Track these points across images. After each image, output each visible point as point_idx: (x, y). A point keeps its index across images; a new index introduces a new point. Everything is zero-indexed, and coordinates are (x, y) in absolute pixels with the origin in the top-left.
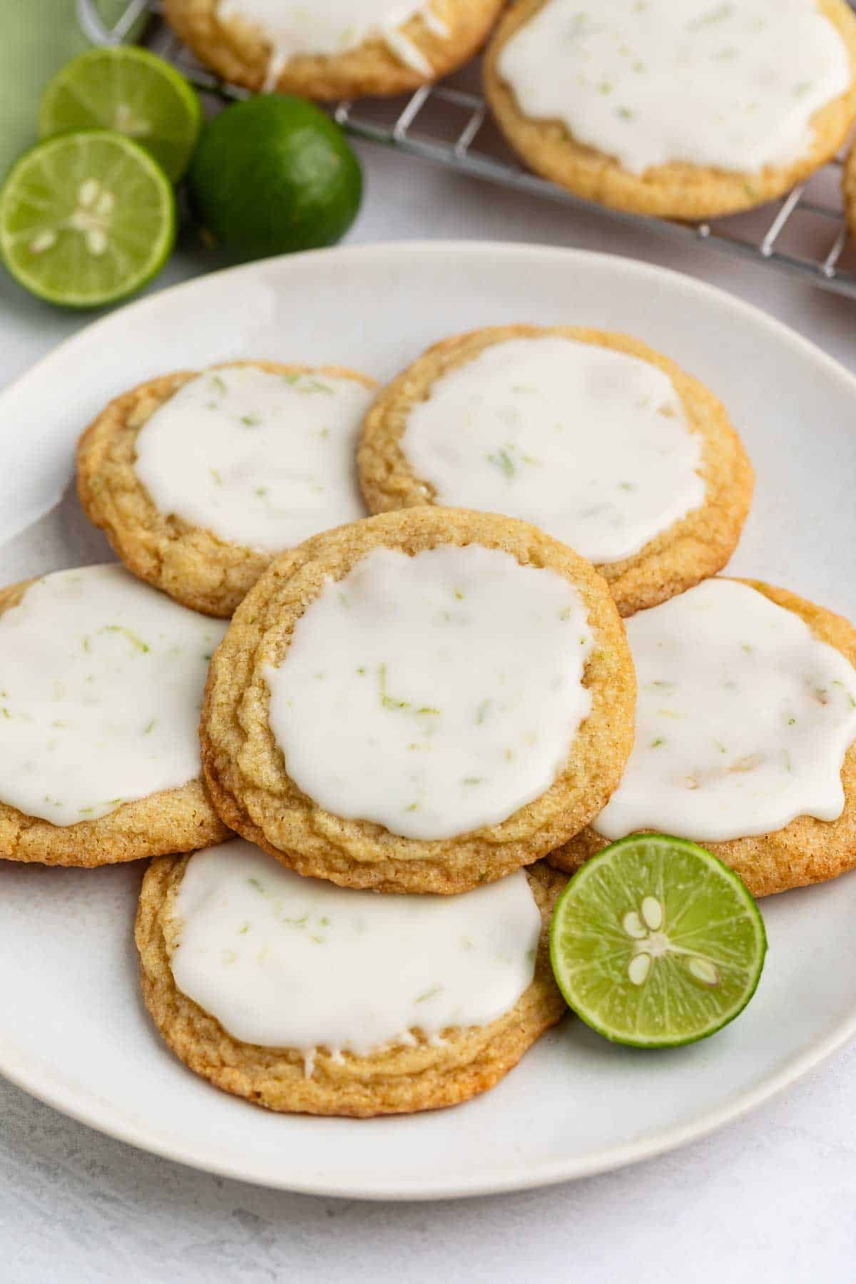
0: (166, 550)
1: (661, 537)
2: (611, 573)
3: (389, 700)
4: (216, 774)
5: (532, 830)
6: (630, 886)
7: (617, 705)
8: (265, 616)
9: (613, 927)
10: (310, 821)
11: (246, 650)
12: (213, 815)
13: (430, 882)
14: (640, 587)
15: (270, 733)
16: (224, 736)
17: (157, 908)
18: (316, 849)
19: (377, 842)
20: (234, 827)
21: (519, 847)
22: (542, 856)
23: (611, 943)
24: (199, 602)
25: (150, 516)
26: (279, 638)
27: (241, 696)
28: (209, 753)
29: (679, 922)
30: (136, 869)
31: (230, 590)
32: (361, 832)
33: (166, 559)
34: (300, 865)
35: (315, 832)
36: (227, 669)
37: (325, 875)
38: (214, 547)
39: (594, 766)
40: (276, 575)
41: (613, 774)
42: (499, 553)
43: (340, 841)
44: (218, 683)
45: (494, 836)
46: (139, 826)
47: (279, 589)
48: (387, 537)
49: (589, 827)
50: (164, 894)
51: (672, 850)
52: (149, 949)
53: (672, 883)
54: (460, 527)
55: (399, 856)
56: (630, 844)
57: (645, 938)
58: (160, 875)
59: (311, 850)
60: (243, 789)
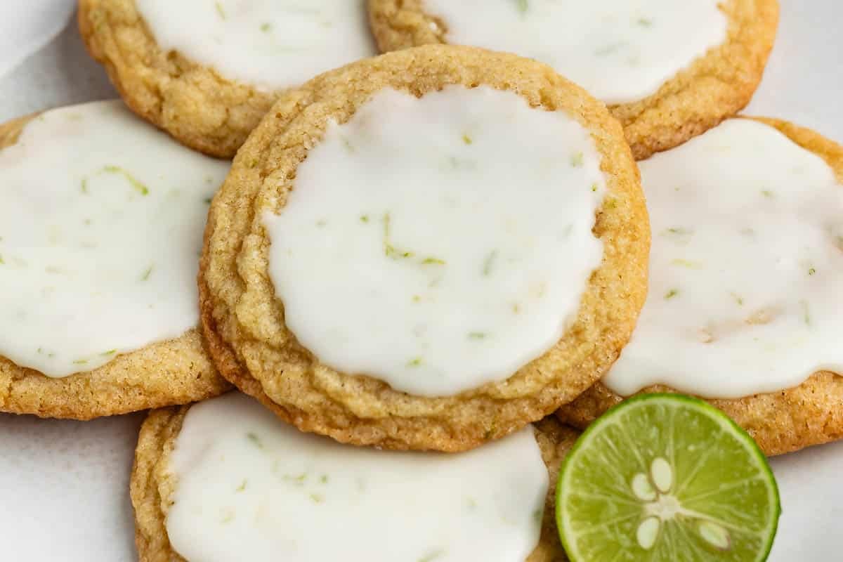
0: (168, 87)
1: (679, 75)
2: (626, 115)
3: (392, 250)
4: (214, 324)
5: (539, 387)
6: (639, 447)
7: (629, 255)
8: (267, 160)
9: (621, 489)
10: (310, 376)
11: (246, 196)
12: (211, 367)
13: (433, 439)
14: (658, 128)
15: (269, 283)
16: (223, 286)
17: (154, 463)
18: (316, 405)
19: (379, 398)
20: (232, 380)
21: (525, 404)
22: (550, 412)
23: (620, 506)
24: (201, 143)
25: (150, 52)
26: (280, 183)
27: (241, 243)
28: (207, 302)
29: (691, 483)
30: (134, 421)
31: (233, 131)
32: (362, 388)
33: (167, 98)
34: (300, 420)
35: (313, 385)
36: (226, 215)
37: (325, 431)
38: (216, 84)
39: (604, 320)
40: (279, 116)
41: (624, 327)
42: (509, 94)
43: (341, 397)
44: (217, 229)
45: (499, 393)
46: (134, 378)
47: (281, 131)
48: (393, 77)
49: (600, 382)
50: (160, 448)
51: (683, 409)
52: (144, 505)
53: (681, 444)
54: (469, 67)
55: (401, 414)
56: (639, 404)
57: (654, 501)
58: (157, 427)
59: (311, 406)
60: (241, 341)
